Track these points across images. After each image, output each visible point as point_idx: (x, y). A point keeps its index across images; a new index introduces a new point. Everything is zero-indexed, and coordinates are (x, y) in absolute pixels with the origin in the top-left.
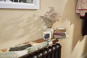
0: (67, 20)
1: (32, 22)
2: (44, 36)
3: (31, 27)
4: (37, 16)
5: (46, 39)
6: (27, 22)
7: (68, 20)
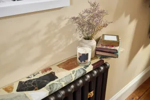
0: (124, 15)
1: (56, 31)
2: (78, 57)
3: (55, 40)
4: (66, 19)
5: (81, 61)
6: (45, 34)
7: (126, 16)
